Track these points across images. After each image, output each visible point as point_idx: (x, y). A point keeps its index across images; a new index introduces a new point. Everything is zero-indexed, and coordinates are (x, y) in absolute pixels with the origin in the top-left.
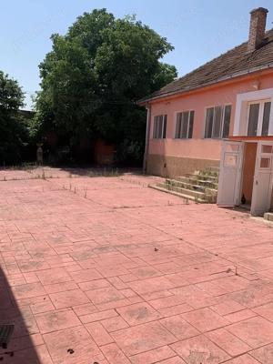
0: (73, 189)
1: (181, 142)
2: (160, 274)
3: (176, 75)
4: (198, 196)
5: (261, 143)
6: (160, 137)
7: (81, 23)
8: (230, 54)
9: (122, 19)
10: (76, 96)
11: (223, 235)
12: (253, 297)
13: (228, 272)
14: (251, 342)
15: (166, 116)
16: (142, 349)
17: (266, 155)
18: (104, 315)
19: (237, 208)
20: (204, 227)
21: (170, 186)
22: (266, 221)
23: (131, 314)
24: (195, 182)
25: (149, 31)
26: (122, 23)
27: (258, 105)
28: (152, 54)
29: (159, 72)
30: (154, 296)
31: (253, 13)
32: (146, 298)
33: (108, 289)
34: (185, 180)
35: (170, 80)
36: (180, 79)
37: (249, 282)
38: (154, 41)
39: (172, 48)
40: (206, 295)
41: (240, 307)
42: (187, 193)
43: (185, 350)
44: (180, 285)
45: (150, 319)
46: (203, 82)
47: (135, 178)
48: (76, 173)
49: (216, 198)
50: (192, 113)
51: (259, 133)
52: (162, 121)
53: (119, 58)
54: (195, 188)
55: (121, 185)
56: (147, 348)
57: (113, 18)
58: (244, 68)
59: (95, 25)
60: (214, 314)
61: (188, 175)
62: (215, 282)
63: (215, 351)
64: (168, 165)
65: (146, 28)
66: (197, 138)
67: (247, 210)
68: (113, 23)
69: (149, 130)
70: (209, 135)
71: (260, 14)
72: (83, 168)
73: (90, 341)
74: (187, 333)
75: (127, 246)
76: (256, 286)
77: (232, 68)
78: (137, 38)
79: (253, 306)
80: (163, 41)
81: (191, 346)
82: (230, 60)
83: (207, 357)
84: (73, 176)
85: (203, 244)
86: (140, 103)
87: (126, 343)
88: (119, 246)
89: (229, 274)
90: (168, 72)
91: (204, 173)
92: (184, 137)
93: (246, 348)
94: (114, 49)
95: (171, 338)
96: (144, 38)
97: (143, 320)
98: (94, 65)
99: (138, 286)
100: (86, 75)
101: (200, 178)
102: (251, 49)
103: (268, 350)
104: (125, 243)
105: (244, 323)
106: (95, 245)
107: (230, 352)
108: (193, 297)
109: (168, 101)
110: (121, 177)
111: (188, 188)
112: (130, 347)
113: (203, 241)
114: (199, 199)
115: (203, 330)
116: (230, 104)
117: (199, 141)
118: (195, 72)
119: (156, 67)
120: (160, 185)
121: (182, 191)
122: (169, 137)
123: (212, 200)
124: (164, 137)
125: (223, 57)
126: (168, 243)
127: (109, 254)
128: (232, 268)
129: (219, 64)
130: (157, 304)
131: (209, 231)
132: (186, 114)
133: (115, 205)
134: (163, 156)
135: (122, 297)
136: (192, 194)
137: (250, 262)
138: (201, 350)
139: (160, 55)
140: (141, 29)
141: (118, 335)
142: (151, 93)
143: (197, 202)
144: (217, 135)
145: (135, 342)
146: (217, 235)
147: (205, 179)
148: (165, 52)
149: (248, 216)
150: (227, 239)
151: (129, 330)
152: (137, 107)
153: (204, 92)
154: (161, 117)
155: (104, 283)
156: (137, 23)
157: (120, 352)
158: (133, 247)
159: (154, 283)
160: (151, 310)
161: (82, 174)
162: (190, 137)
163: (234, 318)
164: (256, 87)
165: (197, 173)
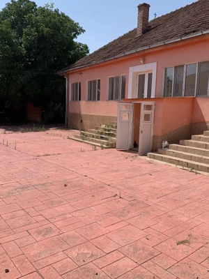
0: (5, 143)
1: (93, 104)
2: (65, 202)
3: (88, 52)
4: (103, 143)
5: (143, 103)
6: (77, 99)
7: (9, 9)
8: (125, 36)
9: (42, 7)
10: (7, 68)
11: (117, 171)
12: (129, 212)
13: (115, 196)
14: (121, 242)
15: (80, 83)
16: (43, 256)
17: (148, 112)
18: (18, 236)
19: (130, 150)
20: (104, 166)
21: (84, 137)
22: (148, 159)
23: (39, 233)
24: (102, 133)
25: (65, 17)
26: (43, 10)
27: (144, 75)
28: (68, 35)
29: (74, 49)
30: (59, 219)
31: (140, 7)
32: (52, 220)
33: (24, 217)
34: (95, 132)
35: (83, 55)
36: (90, 55)
37: (128, 202)
38: (69, 26)
39: (83, 31)
40: (96, 214)
41: (119, 220)
42: (96, 142)
43: (74, 254)
44: (79, 209)
45: (53, 235)
46: (105, 58)
47: (59, 132)
48: (10, 130)
49: (115, 144)
50: (99, 81)
51: (145, 96)
52: (77, 87)
53: (42, 38)
54: (102, 138)
55: (47, 138)
56: (47, 255)
57: (36, 6)
58: (134, 47)
59: (21, 11)
60: (99, 227)
61: (97, 128)
62: (104, 204)
63: (95, 251)
64: (83, 121)
65: (63, 15)
66: (103, 100)
67: (136, 152)
68: (36, 10)
69: (68, 94)
70: (111, 98)
71: (144, 8)
72: (17, 125)
73: (5, 255)
74: (78, 242)
75: (44, 184)
76: (132, 205)
77: (126, 48)
78: (55, 23)
79: (128, 218)
80: (76, 25)
81: (79, 250)
82: (125, 41)
83: (89, 256)
84: (7, 132)
85: (101, 178)
86: (60, 73)
87: (32, 254)
88: (37, 185)
89: (116, 198)
90: (82, 49)
91: (108, 126)
92: (94, 99)
93: (117, 246)
94: (37, 31)
95: (66, 246)
96: (61, 22)
97: (47, 236)
98: (21, 43)
99: (47, 213)
100: (15, 51)
101: (105, 130)
102: (139, 33)
103: (131, 246)
104: (42, 183)
105: (119, 231)
106: (19, 185)
107: (105, 251)
108: (87, 217)
109: (81, 72)
110: (46, 132)
111: (97, 137)
112: (35, 256)
113: (101, 176)
114: (104, 146)
115: (89, 238)
116: (124, 75)
117: (105, 102)
118: (101, 49)
119: (72, 45)
120: (77, 137)
121: (92, 141)
122: (84, 100)
123: (113, 146)
124: (80, 100)
125: (121, 39)
126: (76, 179)
127: (28, 191)
128: (118, 193)
129: (117, 44)
130: (59, 224)
131: (107, 168)
132: (95, 82)
133: (39, 154)
134: (80, 114)
135: (34, 221)
136: (99, 142)
137: (131, 188)
138: (86, 251)
139: (75, 36)
140: (59, 15)
141: (27, 249)
142: (68, 65)
143: (102, 148)
144: (117, 98)
145: (39, 251)
146: (112, 171)
147: (109, 131)
148: (78, 34)
149: (136, 156)
150: (118, 173)
151: (36, 244)
152: (58, 76)
153: (106, 65)
154: (77, 84)
155: (22, 213)
156: (55, 11)
157: (27, 260)
158: (48, 184)
159: (60, 209)
160: (55, 229)
161: (15, 131)
162: (99, 99)
163: (112, 228)
164: (142, 62)
165: (103, 126)
